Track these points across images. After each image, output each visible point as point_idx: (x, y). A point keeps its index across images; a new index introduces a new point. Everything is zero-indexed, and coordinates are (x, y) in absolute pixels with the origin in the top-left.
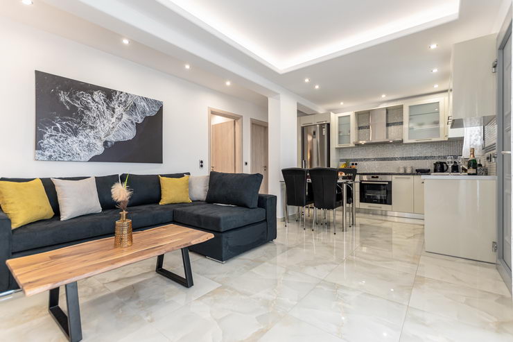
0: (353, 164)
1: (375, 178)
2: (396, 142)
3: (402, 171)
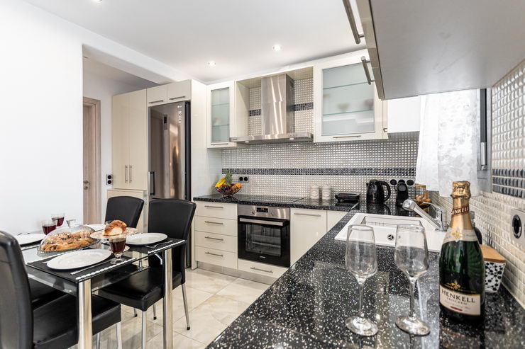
0: (241, 179)
1: (262, 211)
2: (303, 140)
3: (315, 196)
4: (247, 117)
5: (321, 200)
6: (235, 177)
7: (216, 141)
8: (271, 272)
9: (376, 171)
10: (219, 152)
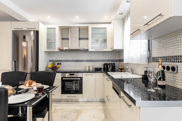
0: (58, 64)
1: (72, 75)
2: (85, 50)
3: (87, 69)
4: (61, 40)
5: (89, 70)
6: (56, 63)
7: (49, 48)
8: (75, 97)
9: (105, 61)
10: (48, 53)
